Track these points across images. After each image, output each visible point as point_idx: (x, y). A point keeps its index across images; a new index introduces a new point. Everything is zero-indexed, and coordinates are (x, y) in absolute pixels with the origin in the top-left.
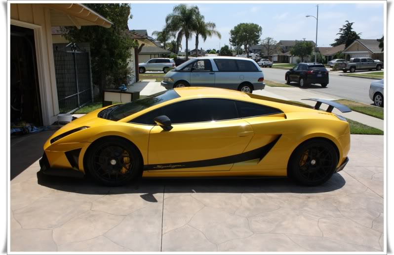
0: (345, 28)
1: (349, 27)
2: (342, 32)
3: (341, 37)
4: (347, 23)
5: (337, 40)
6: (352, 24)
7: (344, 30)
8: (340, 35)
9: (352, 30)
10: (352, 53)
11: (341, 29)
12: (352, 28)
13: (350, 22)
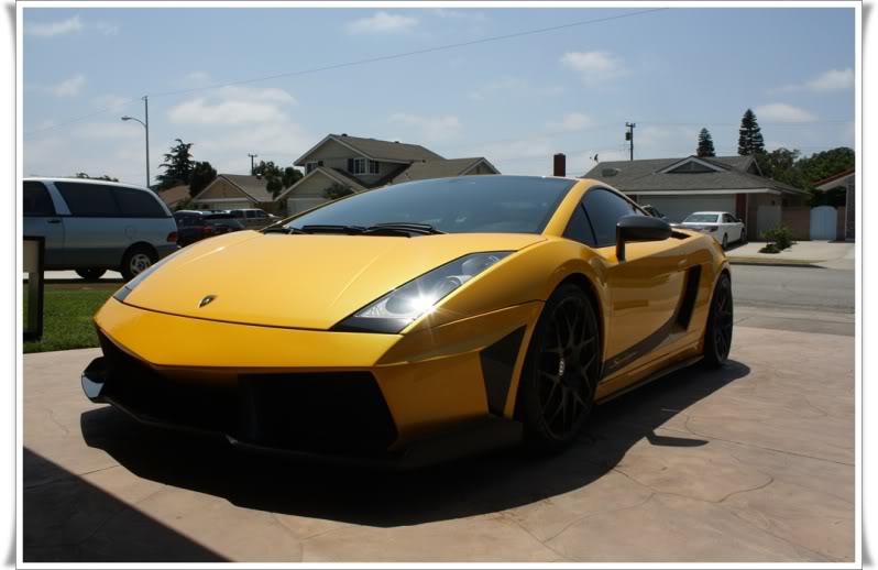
0: (175, 154)
1: (183, 152)
2: (170, 162)
3: (168, 171)
4: (179, 144)
5: (161, 178)
6: (189, 146)
7: (174, 157)
8: (167, 168)
9: (190, 159)
10: (214, 203)
11: (169, 156)
12: (189, 155)
13: (186, 143)
